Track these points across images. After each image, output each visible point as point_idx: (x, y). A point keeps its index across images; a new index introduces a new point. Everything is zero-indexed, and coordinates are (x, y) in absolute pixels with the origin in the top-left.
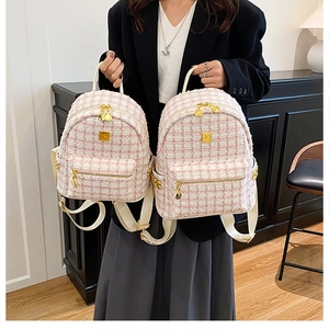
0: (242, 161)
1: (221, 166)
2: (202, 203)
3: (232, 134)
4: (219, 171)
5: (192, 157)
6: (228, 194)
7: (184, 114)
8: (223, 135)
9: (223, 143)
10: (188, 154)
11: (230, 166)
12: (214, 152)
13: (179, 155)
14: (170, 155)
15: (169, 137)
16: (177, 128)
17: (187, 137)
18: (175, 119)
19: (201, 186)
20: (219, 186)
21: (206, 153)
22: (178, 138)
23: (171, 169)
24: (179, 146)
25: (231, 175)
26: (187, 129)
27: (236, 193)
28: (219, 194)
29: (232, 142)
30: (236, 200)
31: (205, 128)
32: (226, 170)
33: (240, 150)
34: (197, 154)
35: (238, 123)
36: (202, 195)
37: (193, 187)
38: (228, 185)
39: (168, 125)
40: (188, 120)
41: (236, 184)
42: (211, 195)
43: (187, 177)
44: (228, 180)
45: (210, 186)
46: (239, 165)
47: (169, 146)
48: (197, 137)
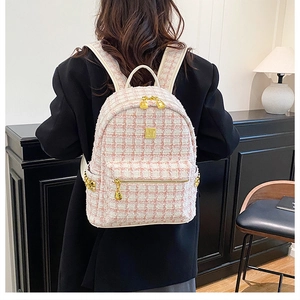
0: (186, 162)
1: (164, 166)
2: (141, 206)
3: (177, 132)
4: (161, 170)
5: (133, 155)
6: (170, 197)
7: (127, 105)
8: (168, 132)
9: (167, 141)
10: (128, 151)
11: (174, 166)
12: (157, 151)
13: (119, 151)
14: (109, 150)
15: (109, 130)
16: (119, 121)
17: (129, 132)
18: (117, 109)
19: (142, 187)
20: (161, 188)
21: (148, 151)
22: (119, 131)
23: (109, 165)
24: (119, 141)
25: (175, 176)
26: (129, 122)
27: (178, 197)
28: (161, 197)
29: (176, 141)
30: (177, 206)
31: (149, 122)
32: (169, 170)
33: (184, 151)
34: (138, 151)
35: (184, 121)
36: (142, 197)
37: (132, 187)
38: (170, 187)
39: (109, 116)
40: (131, 112)
41: (179, 187)
42: (151, 197)
43: (127, 175)
44: (171, 181)
45: (151, 187)
46: (183, 166)
47: (109, 140)
48: (139, 132)
